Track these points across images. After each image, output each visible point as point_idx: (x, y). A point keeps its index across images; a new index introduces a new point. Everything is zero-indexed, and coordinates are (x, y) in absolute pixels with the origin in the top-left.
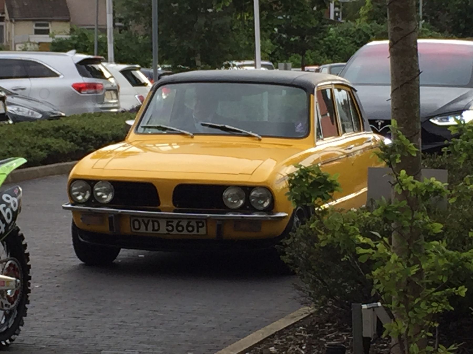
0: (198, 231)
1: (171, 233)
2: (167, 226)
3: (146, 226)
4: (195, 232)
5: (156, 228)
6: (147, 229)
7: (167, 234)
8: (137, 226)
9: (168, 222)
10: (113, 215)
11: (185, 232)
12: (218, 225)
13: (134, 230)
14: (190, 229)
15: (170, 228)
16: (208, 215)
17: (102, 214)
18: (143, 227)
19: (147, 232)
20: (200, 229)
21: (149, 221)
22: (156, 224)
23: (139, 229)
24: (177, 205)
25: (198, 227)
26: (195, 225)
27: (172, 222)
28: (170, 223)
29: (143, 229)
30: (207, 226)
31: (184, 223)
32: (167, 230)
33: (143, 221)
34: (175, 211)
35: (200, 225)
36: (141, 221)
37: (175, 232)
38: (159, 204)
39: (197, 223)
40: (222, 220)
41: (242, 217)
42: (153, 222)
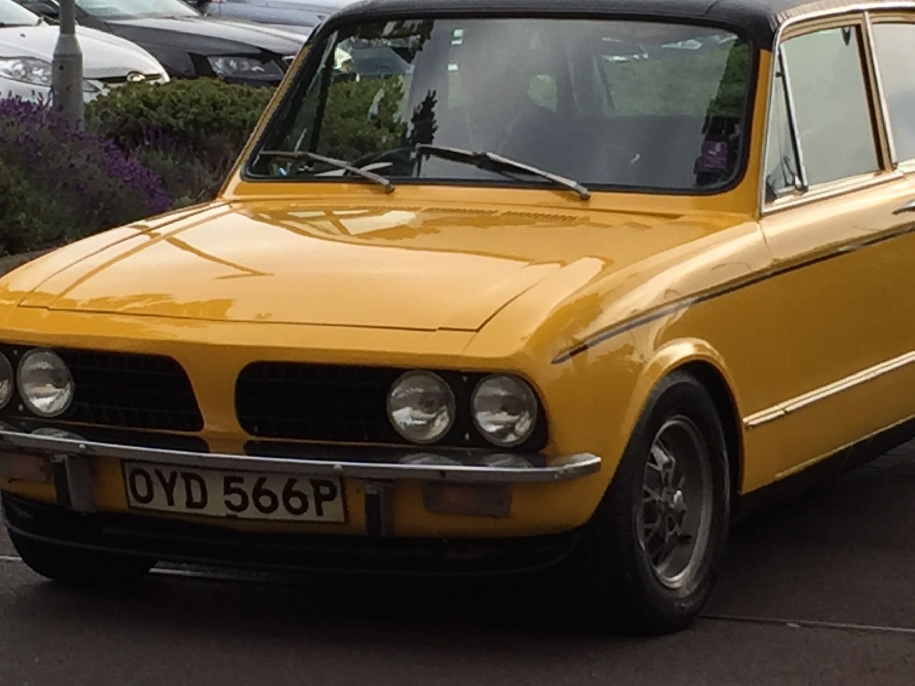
0: (320, 512)
1: (241, 515)
2: (228, 491)
3: (169, 489)
4: (310, 514)
5: (197, 498)
6: (171, 502)
7: (228, 517)
8: (143, 492)
9: (227, 481)
10: (65, 457)
11: (281, 513)
12: (369, 497)
13: (134, 503)
14: (296, 503)
15: (236, 500)
16: (338, 464)
17: (41, 453)
18: (159, 493)
19: (171, 509)
20: (325, 504)
21: (174, 476)
22: (195, 485)
23: (149, 498)
24: (256, 429)
25: (319, 499)
26: (309, 491)
27: (241, 480)
28: (233, 485)
29: (159, 502)
30: (343, 492)
31: (277, 487)
32: (228, 503)
33: (158, 473)
34: (250, 448)
35: (325, 491)
36: (155, 478)
37: (252, 512)
38: (197, 422)
39: (316, 484)
40: (390, 481)
41: (443, 472)
42: (187, 478)
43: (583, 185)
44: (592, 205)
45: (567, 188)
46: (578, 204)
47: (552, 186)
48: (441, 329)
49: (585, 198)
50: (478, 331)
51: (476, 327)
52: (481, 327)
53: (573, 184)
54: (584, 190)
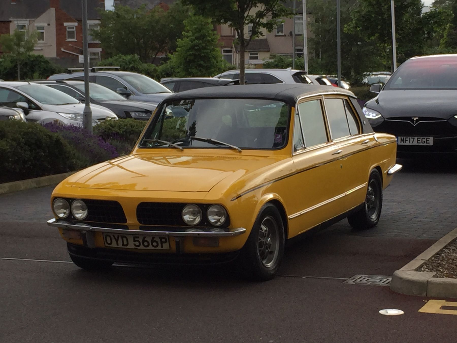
0: (162, 247)
1: (138, 248)
2: (135, 241)
3: (117, 241)
4: (159, 247)
5: (125, 243)
6: (118, 245)
7: (135, 248)
8: (109, 242)
9: (134, 238)
10: (86, 232)
11: (151, 247)
12: (176, 242)
13: (107, 245)
14: (155, 244)
15: (137, 243)
16: (167, 232)
17: (79, 231)
18: (114, 241)
19: (118, 246)
20: (164, 244)
21: (118, 237)
22: (125, 239)
23: (111, 243)
24: (142, 222)
25: (162, 243)
26: (158, 240)
27: (138, 238)
28: (136, 239)
29: (114, 245)
30: (169, 241)
31: (149, 240)
32: (135, 245)
33: (114, 236)
34: (141, 228)
35: (163, 240)
36: (112, 237)
37: (142, 247)
38: (125, 221)
39: (161, 238)
40: (183, 237)
41: (199, 234)
42: (122, 237)
43: (240, 148)
44: (243, 153)
45: (235, 149)
46: (238, 154)
47: (231, 148)
48: (197, 191)
49: (240, 152)
50: (208, 192)
51: (208, 191)
52: (209, 191)
53: (237, 148)
54: (240, 150)
